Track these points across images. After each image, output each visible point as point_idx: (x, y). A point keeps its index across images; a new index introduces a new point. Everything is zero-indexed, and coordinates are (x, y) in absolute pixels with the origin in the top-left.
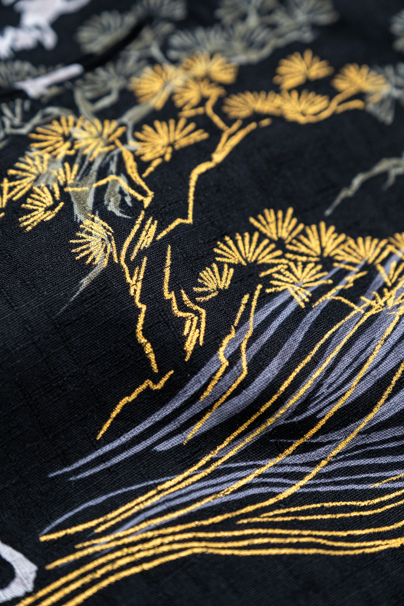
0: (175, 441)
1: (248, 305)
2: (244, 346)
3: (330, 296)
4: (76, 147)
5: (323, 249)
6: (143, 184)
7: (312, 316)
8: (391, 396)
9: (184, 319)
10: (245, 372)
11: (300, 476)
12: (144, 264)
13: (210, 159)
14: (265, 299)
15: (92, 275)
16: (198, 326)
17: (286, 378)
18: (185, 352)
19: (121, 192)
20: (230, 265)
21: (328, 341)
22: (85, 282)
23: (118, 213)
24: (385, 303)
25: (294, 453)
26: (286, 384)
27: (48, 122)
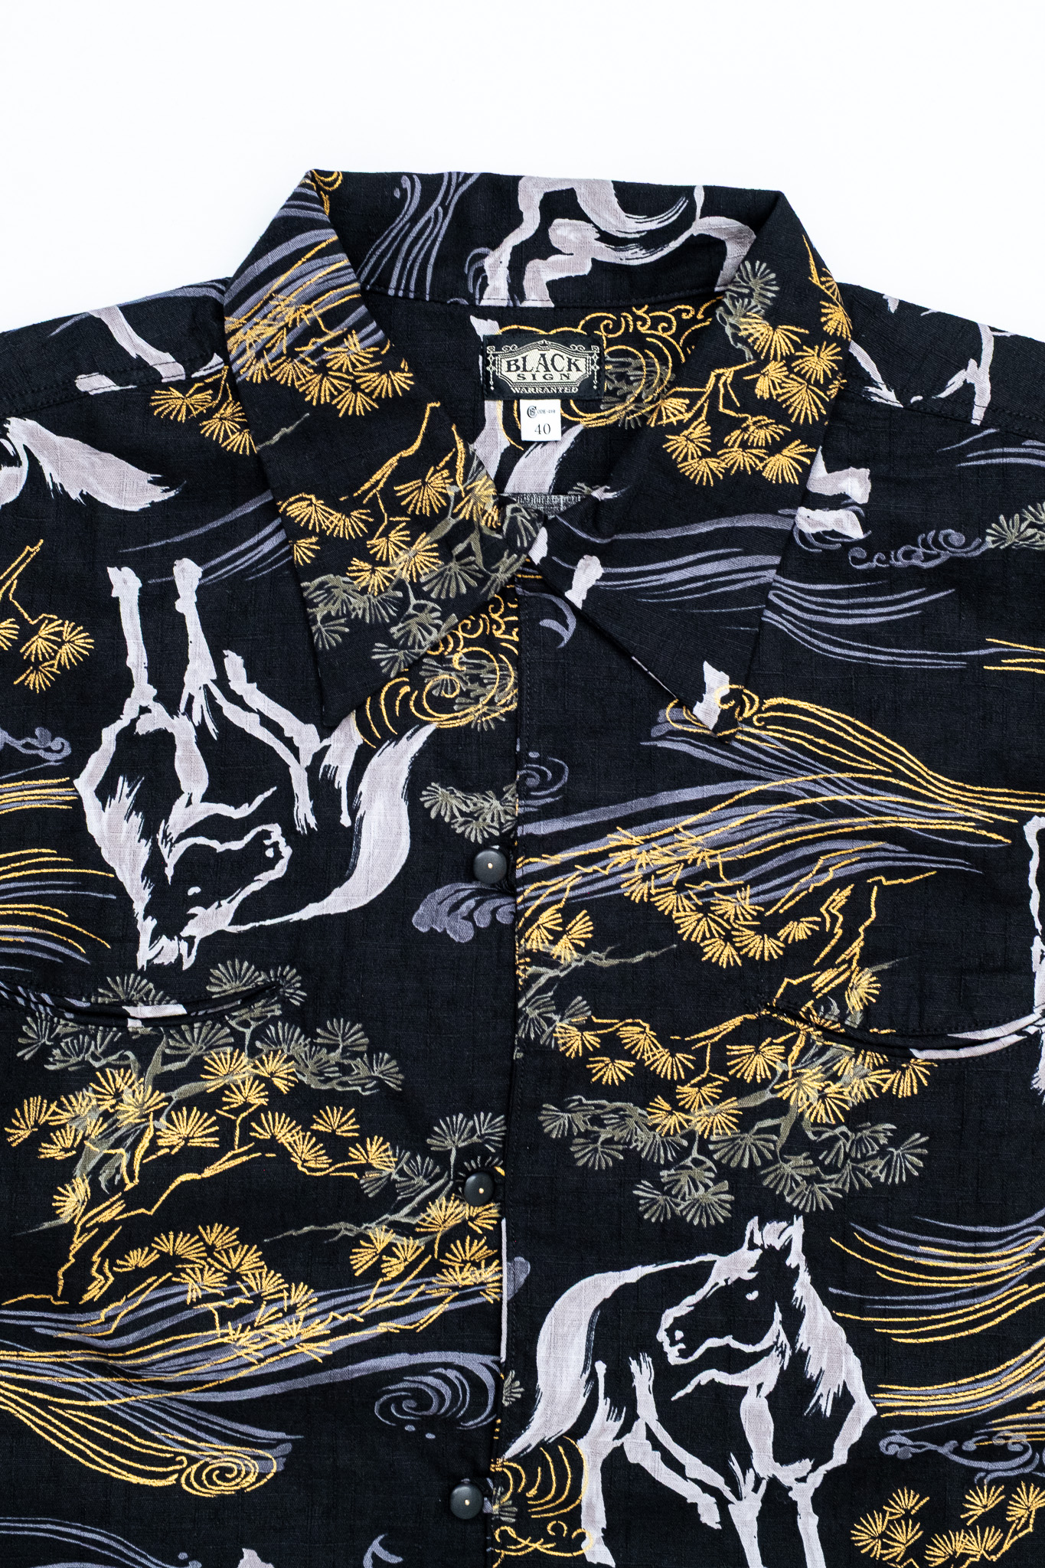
0: (49, 1332)
1: (150, 1285)
2: (122, 1314)
3: (210, 1307)
4: (117, 1108)
5: (240, 1265)
6: (137, 1168)
7: (187, 1315)
8: (197, 1392)
9: (94, 1279)
10: (111, 1331)
11: (113, 1397)
12: (93, 1233)
13: (200, 1172)
14: (168, 1283)
15: (53, 1223)
16: (101, 1288)
17: (134, 1348)
18: (81, 1299)
19: (118, 1169)
20: (159, 1252)
21: (180, 1341)
22: (46, 1225)
23: (103, 1186)
24: (238, 1339)
25: (118, 1382)
26: (132, 1352)
27: (118, 1067)
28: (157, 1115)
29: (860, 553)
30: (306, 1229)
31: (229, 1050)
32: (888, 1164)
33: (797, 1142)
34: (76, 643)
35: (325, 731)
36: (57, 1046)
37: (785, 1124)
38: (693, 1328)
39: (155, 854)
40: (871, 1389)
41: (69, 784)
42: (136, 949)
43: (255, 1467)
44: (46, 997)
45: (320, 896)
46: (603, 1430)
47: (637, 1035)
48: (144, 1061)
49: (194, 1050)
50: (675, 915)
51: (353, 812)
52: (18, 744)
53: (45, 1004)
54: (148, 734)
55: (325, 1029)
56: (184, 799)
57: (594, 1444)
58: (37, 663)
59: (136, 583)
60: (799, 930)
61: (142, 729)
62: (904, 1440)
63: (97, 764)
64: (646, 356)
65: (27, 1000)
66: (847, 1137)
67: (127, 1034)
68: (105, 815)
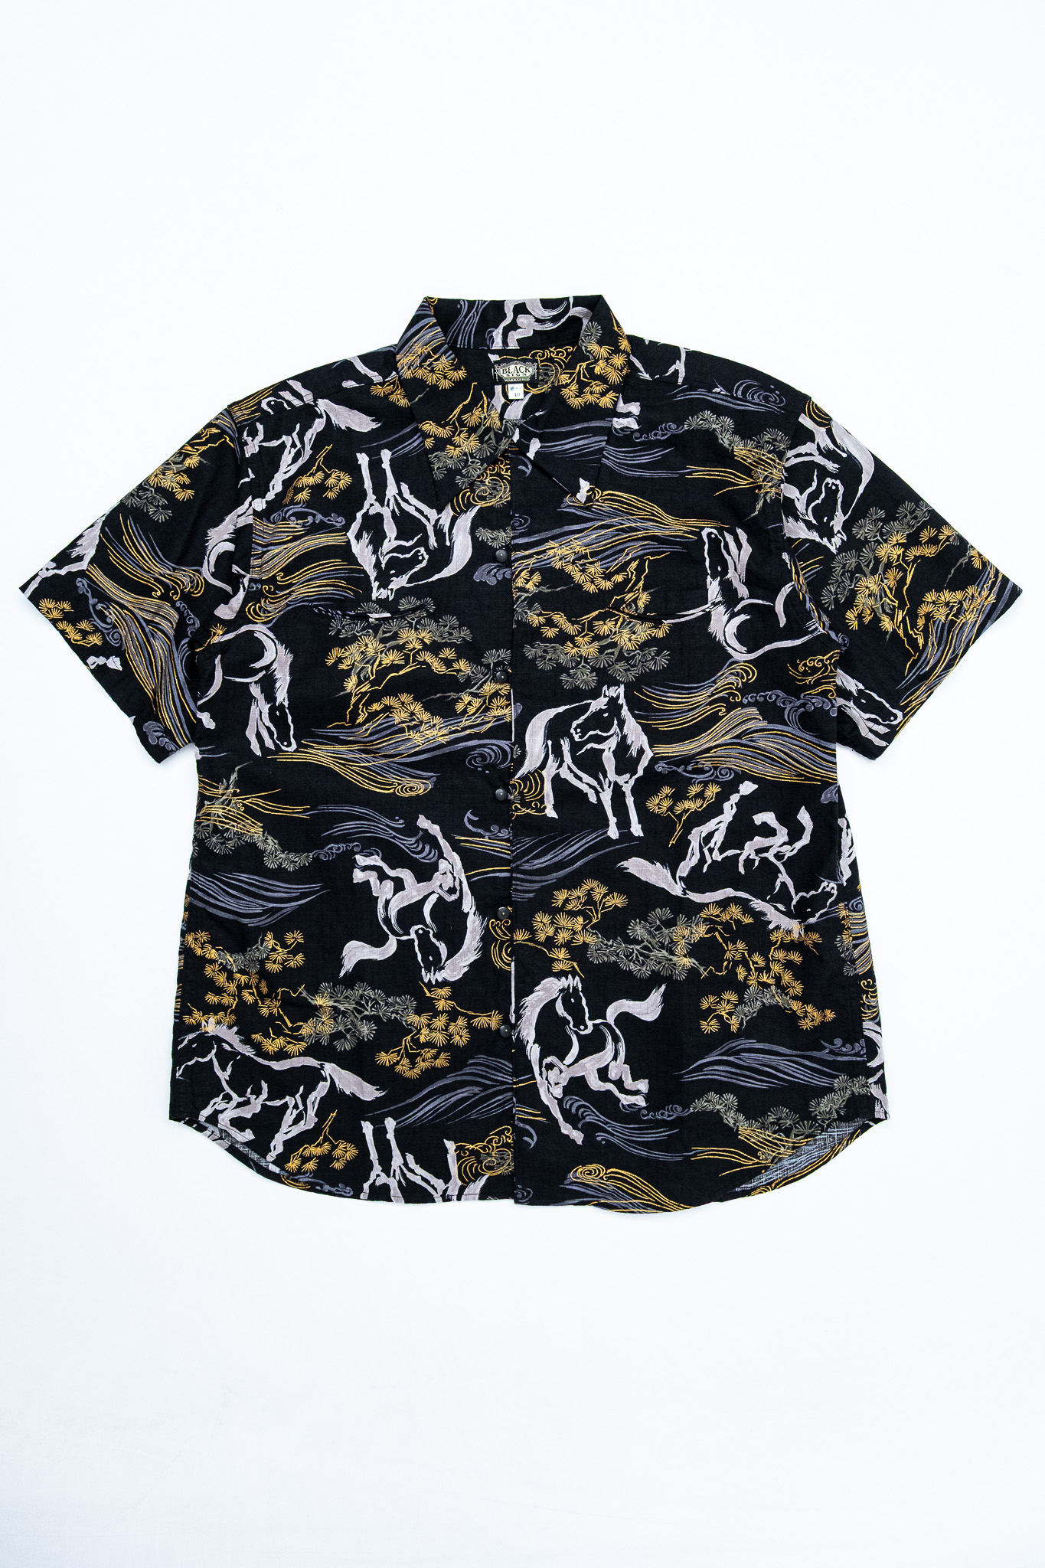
0: (345, 738)
1: (381, 717)
2: (371, 728)
3: (404, 725)
4: (366, 650)
5: (414, 709)
6: (374, 672)
7: (395, 728)
8: (398, 758)
9: (360, 714)
10: (366, 736)
11: (369, 762)
12: (359, 696)
13: (398, 673)
14: (388, 717)
15: (344, 693)
16: (363, 718)
17: (375, 742)
18: (355, 724)
19: (367, 672)
20: (384, 704)
21: (391, 739)
22: (342, 693)
23: (362, 678)
24: (415, 737)
25: (370, 756)
26: (374, 744)
27: (366, 635)
28: (381, 652)
29: (637, 435)
30: (438, 695)
31: (407, 629)
32: (655, 663)
33: (621, 657)
34: (345, 480)
35: (439, 511)
36: (343, 628)
37: (616, 651)
38: (584, 728)
39: (378, 560)
40: (651, 746)
41: (345, 535)
42: (372, 593)
43: (423, 787)
44: (339, 612)
45: (439, 572)
46: (552, 766)
47: (559, 618)
48: (376, 633)
49: (394, 629)
50: (572, 573)
51: (450, 540)
52: (326, 520)
53: (339, 614)
54: (374, 514)
55: (442, 619)
56: (387, 539)
57: (548, 772)
58: (331, 488)
59: (367, 459)
60: (619, 578)
61: (371, 512)
62: (664, 765)
63: (355, 527)
64: (555, 366)
65: (332, 614)
66: (639, 654)
67: (369, 624)
68: (359, 546)
